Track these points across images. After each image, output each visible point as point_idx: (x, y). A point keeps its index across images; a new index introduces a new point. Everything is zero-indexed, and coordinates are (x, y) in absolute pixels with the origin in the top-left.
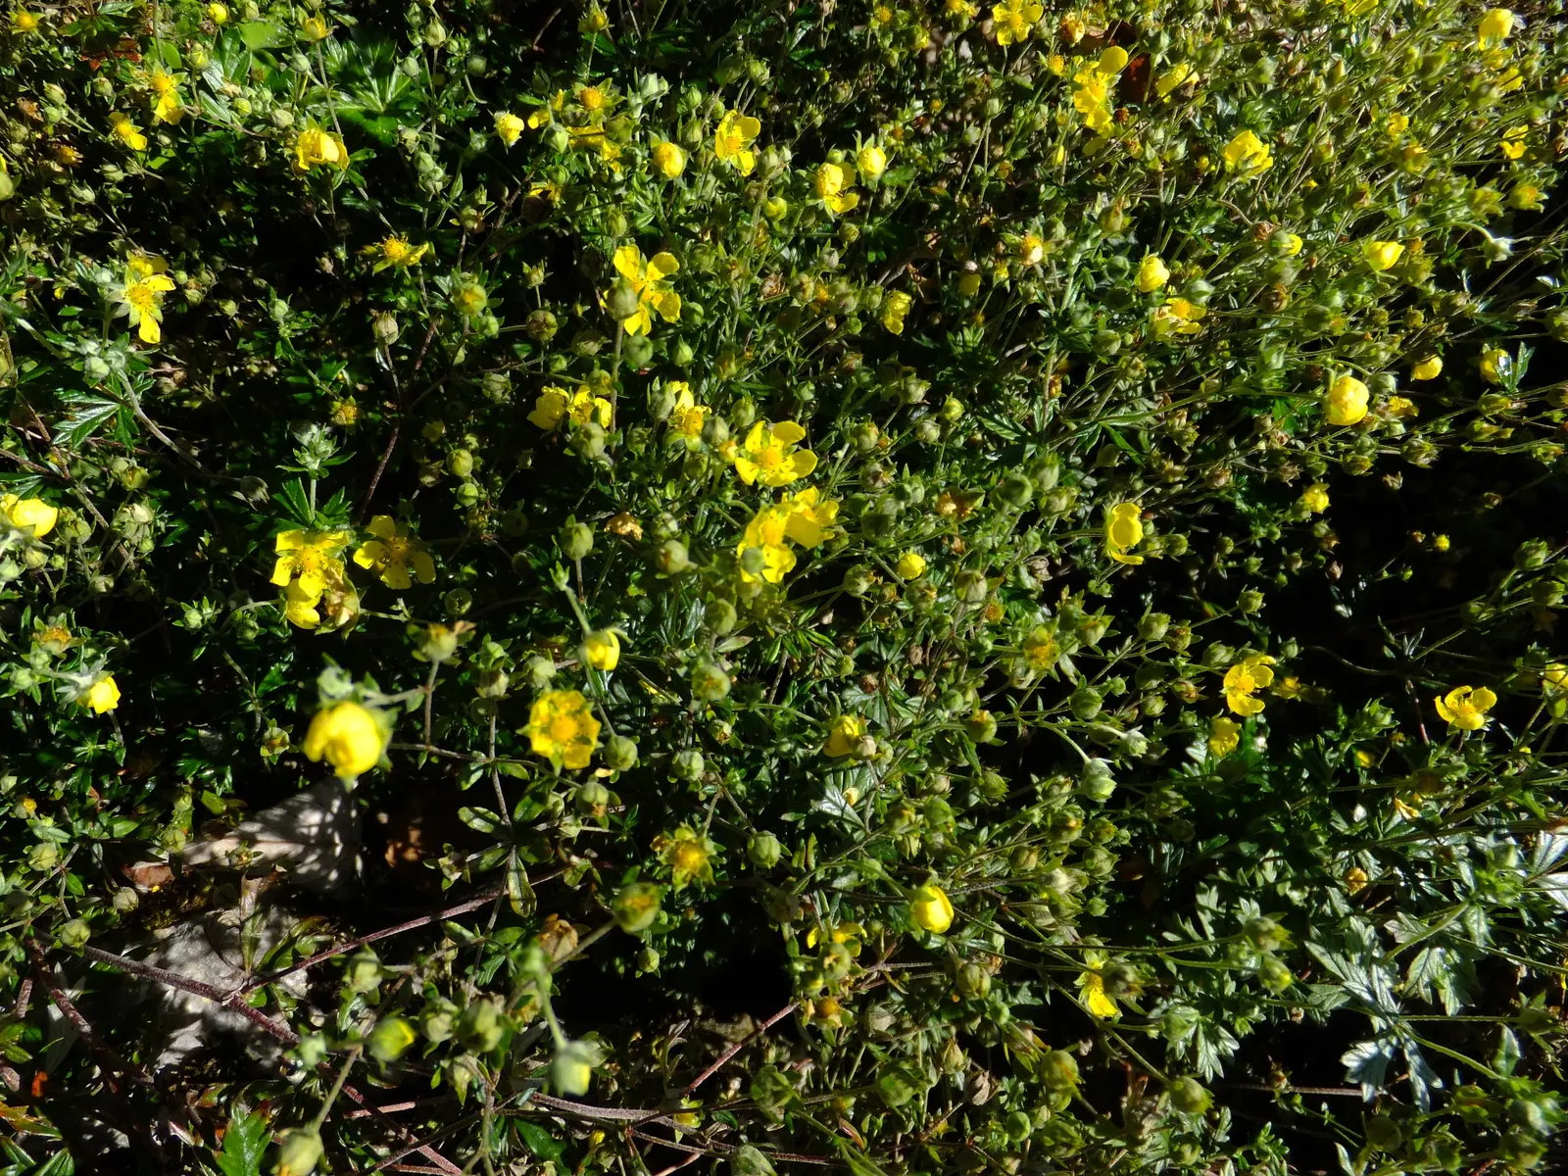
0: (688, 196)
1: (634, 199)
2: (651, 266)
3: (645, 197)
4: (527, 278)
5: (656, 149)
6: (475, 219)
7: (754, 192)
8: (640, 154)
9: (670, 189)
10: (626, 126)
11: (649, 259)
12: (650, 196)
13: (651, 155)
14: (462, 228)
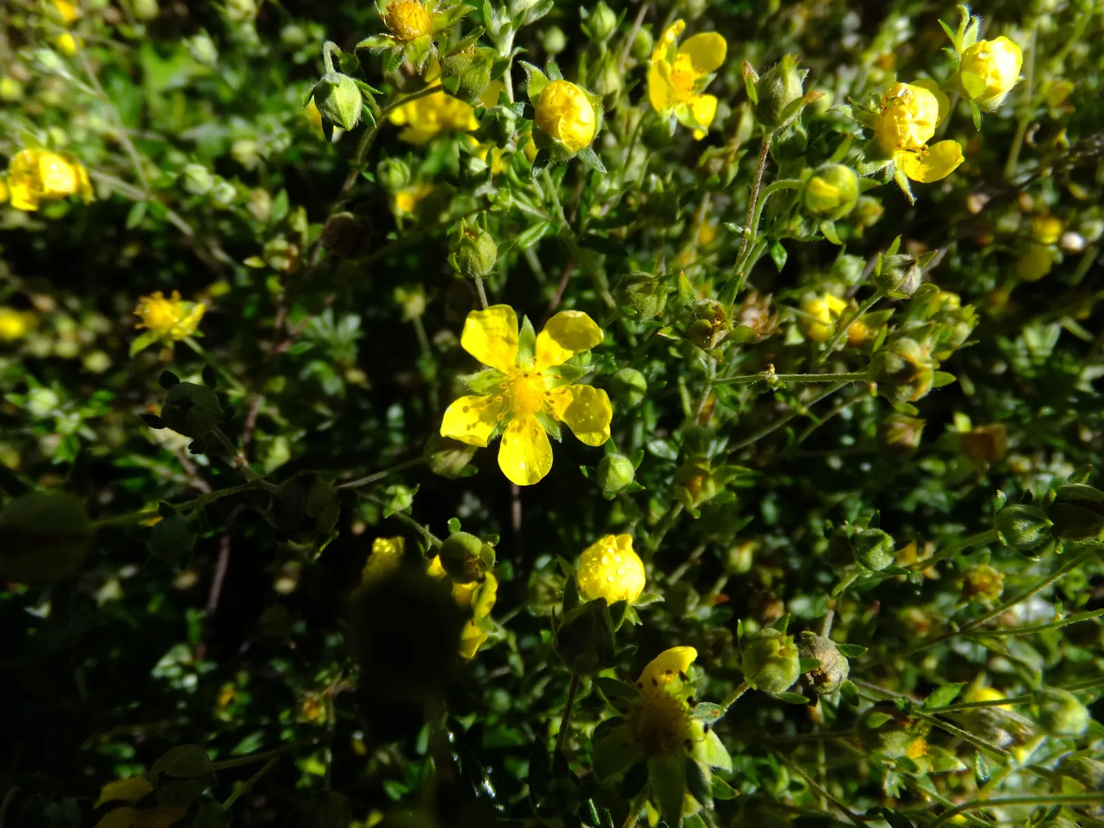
0: (605, 185)
1: (509, 201)
2: (544, 340)
3: (531, 195)
4: (399, 310)
5: (540, 99)
6: (285, 254)
7: (717, 165)
8: (511, 115)
9: (573, 173)
10: (478, 62)
11: (538, 328)
12: (540, 192)
13: (530, 112)
14: (268, 271)
